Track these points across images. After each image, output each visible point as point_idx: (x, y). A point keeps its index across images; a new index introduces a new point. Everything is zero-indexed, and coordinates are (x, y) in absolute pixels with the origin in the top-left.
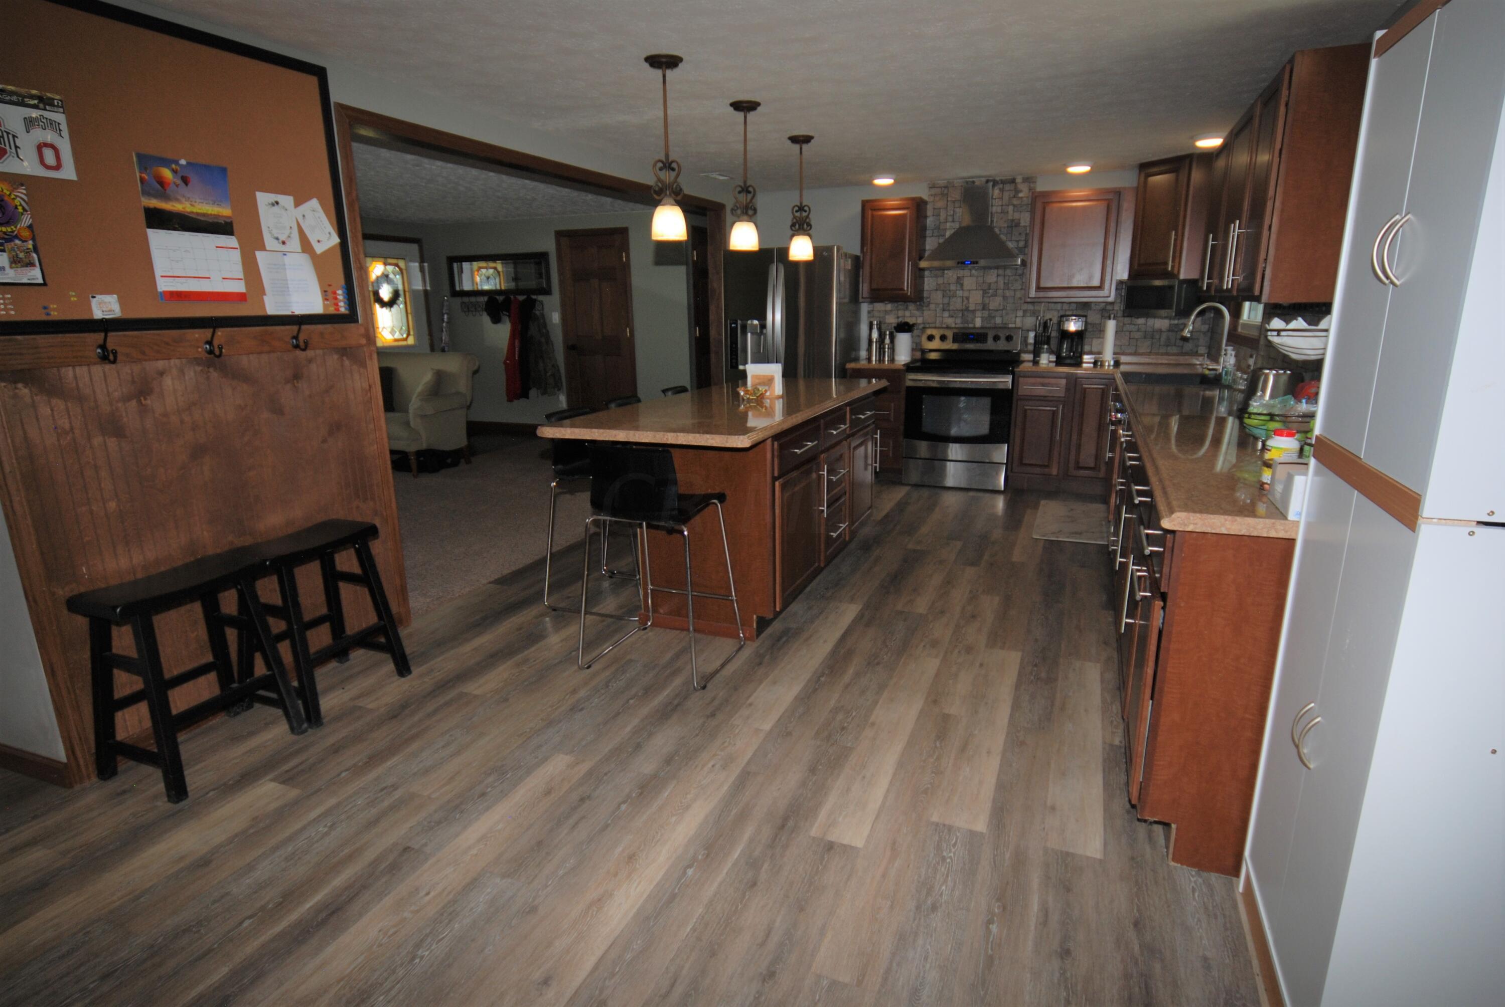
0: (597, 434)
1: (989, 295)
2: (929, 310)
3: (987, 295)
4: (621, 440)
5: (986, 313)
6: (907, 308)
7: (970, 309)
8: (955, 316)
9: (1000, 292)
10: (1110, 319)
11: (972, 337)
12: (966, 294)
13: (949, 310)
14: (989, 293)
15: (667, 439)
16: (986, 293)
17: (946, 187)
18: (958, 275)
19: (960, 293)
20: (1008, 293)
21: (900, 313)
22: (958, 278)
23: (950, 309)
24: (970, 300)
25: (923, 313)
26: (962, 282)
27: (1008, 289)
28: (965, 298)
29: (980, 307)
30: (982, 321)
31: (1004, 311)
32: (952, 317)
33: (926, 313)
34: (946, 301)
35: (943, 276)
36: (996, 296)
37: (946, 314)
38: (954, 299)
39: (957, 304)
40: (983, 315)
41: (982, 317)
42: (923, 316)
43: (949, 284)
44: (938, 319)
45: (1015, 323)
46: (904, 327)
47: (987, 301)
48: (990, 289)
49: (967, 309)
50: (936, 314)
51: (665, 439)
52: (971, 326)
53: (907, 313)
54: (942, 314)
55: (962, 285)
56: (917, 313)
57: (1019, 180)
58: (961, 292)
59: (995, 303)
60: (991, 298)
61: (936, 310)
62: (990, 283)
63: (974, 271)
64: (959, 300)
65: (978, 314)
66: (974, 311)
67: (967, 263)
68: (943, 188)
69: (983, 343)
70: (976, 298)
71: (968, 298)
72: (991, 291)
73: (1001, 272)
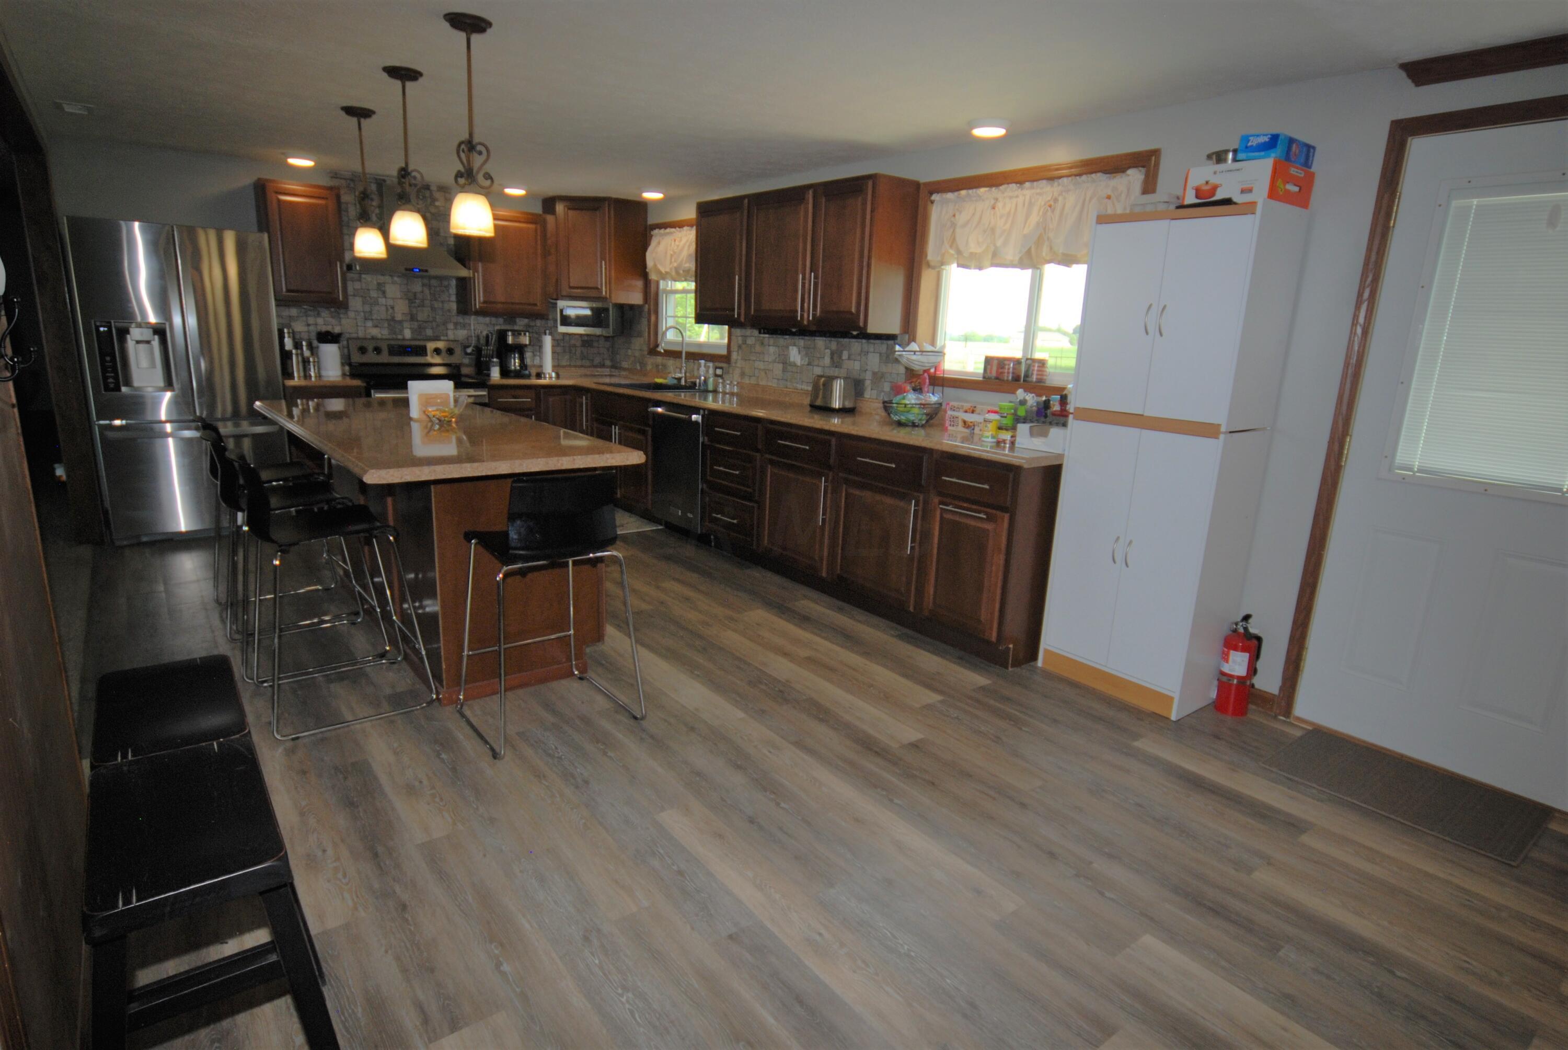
0: (469, 469)
1: (416, 305)
2: (348, 318)
3: (413, 305)
4: (503, 473)
5: (415, 325)
6: (319, 315)
7: (397, 319)
8: (379, 325)
9: (427, 302)
10: (545, 334)
11: (410, 350)
12: (390, 302)
13: (372, 319)
14: (415, 302)
15: (562, 465)
16: (412, 303)
17: (352, 180)
18: (379, 281)
19: (382, 301)
20: (436, 305)
21: (311, 320)
22: (379, 284)
23: (374, 318)
24: (396, 309)
25: (340, 322)
26: (383, 289)
27: (436, 300)
28: (389, 307)
29: (408, 317)
30: (412, 333)
31: (434, 323)
32: (377, 326)
33: (344, 321)
34: (367, 308)
35: (360, 280)
36: (423, 306)
37: (369, 324)
38: (376, 308)
39: (380, 313)
40: (412, 326)
41: (410, 328)
42: (341, 325)
43: (368, 290)
44: (359, 328)
45: (447, 336)
46: (327, 337)
47: (414, 311)
48: (415, 299)
49: (393, 319)
50: (357, 323)
51: (559, 465)
52: (400, 337)
53: (320, 321)
54: (365, 323)
55: (384, 292)
56: (334, 321)
57: (433, 188)
58: (384, 299)
59: (423, 315)
60: (419, 309)
61: (356, 319)
62: (415, 293)
63: (396, 278)
64: (384, 308)
65: (406, 325)
66: (400, 322)
67: (415, 270)
68: (348, 181)
69: (422, 356)
70: (401, 309)
71: (393, 308)
72: (417, 301)
73: (426, 281)
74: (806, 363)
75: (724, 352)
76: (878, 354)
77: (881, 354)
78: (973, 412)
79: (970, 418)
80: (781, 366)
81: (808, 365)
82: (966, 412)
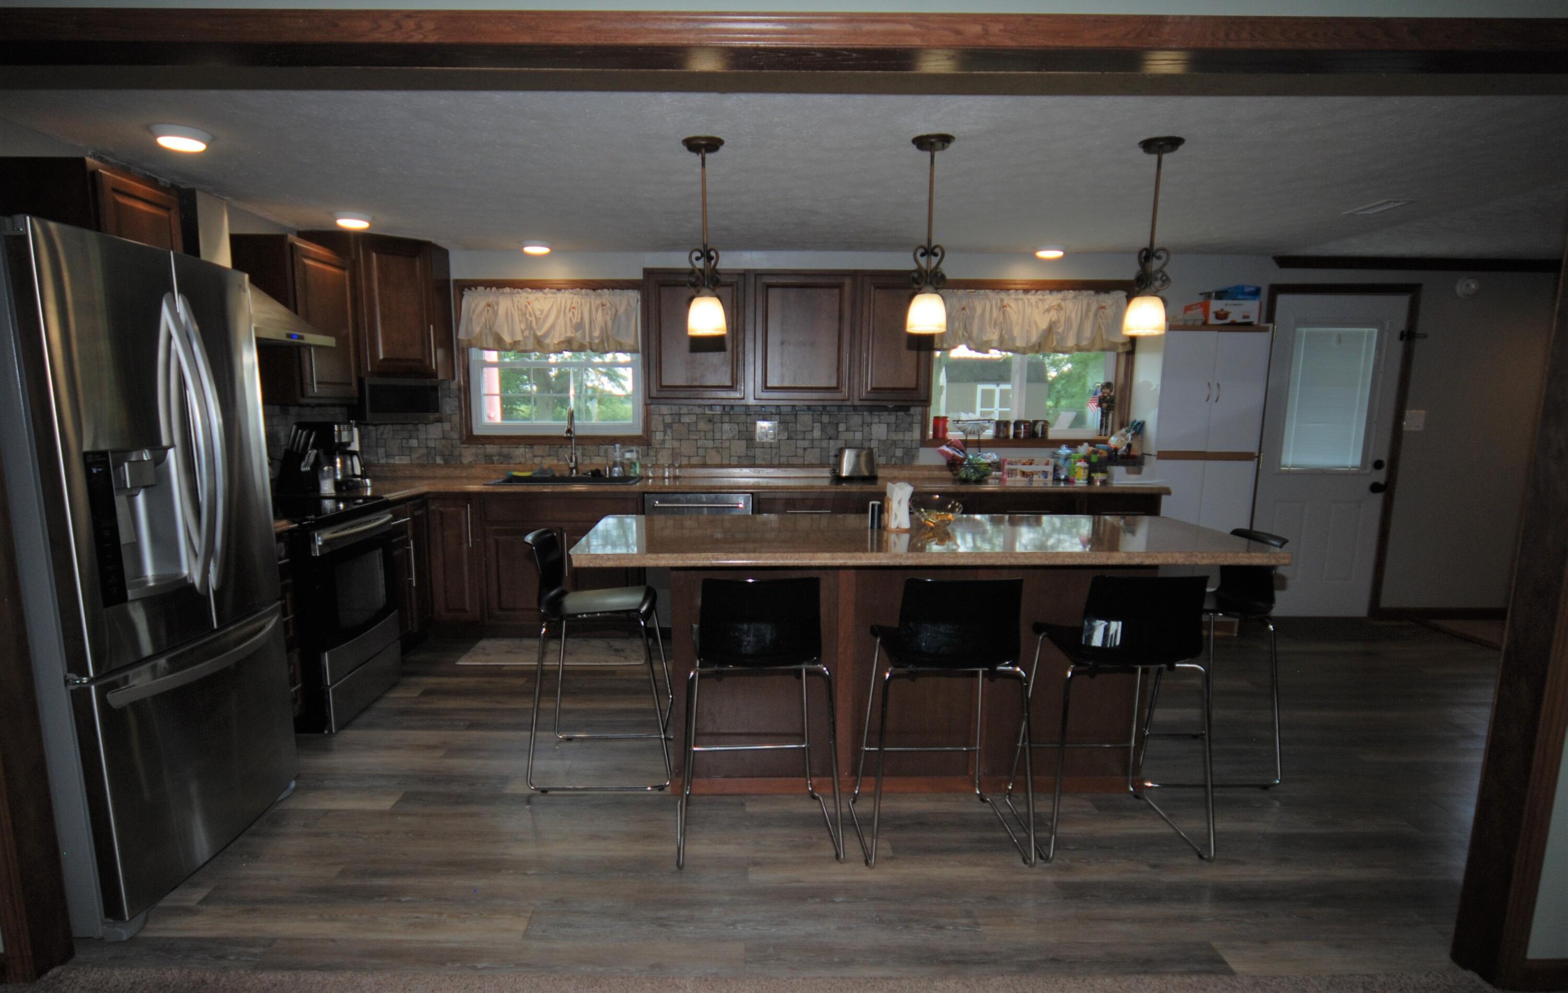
74: (786, 437)
75: (638, 431)
76: (886, 425)
77: (888, 424)
78: (1031, 464)
79: (1027, 469)
80: (743, 443)
81: (788, 439)
82: (1024, 464)
